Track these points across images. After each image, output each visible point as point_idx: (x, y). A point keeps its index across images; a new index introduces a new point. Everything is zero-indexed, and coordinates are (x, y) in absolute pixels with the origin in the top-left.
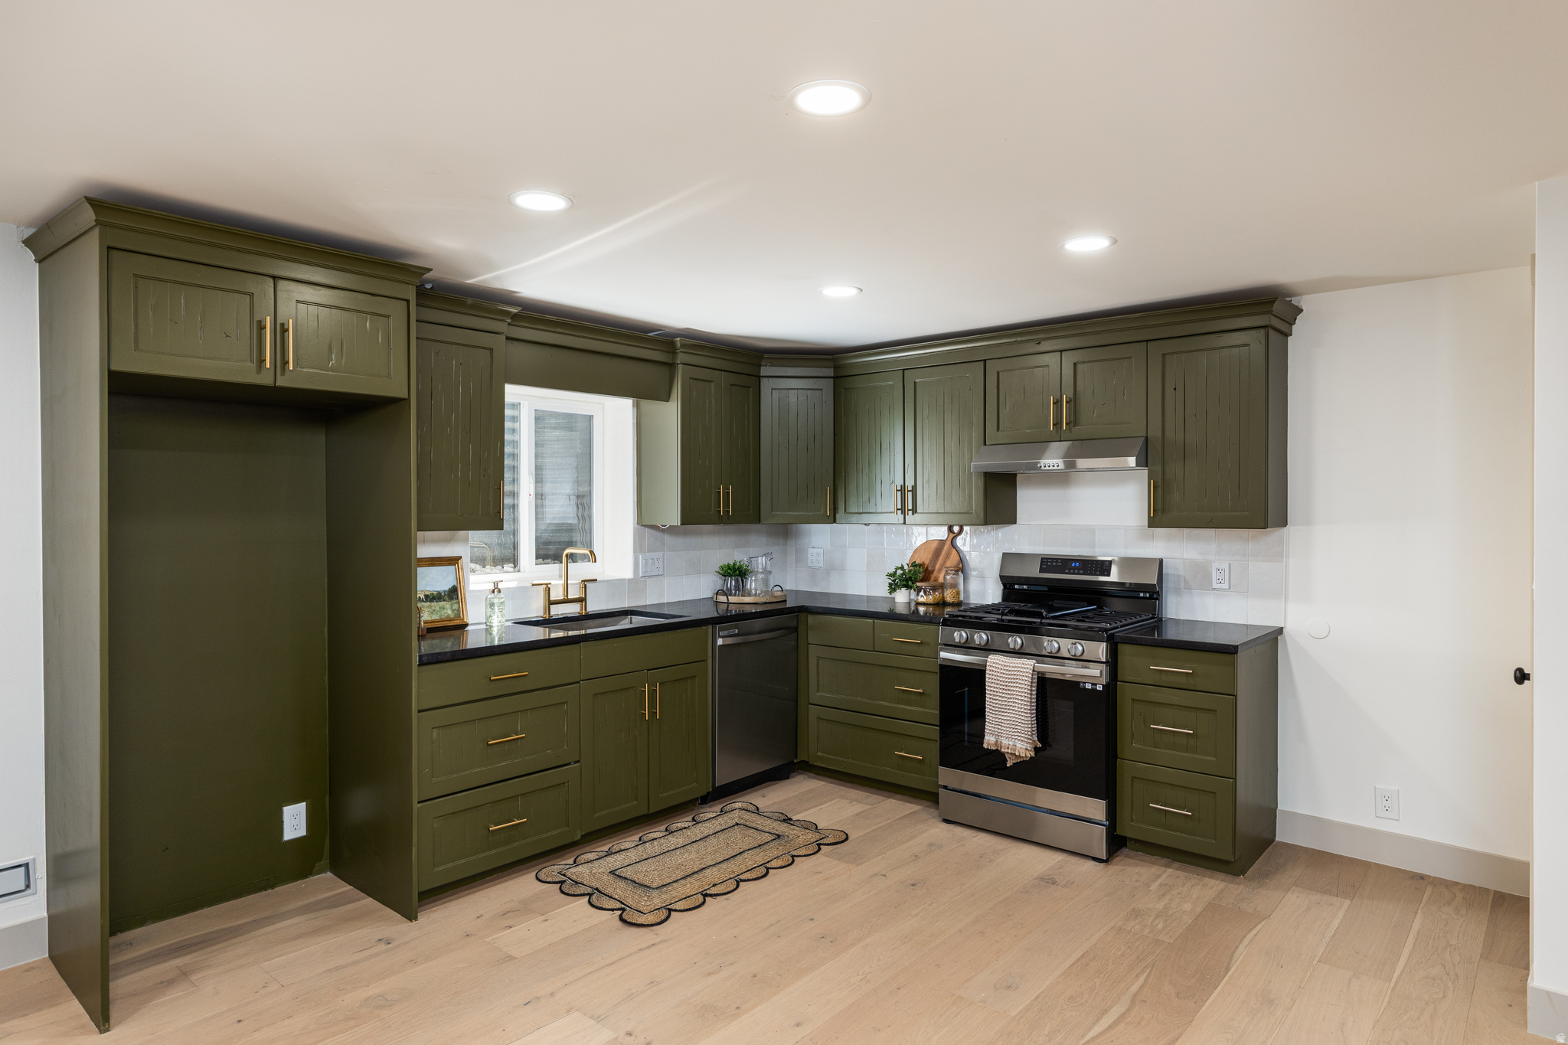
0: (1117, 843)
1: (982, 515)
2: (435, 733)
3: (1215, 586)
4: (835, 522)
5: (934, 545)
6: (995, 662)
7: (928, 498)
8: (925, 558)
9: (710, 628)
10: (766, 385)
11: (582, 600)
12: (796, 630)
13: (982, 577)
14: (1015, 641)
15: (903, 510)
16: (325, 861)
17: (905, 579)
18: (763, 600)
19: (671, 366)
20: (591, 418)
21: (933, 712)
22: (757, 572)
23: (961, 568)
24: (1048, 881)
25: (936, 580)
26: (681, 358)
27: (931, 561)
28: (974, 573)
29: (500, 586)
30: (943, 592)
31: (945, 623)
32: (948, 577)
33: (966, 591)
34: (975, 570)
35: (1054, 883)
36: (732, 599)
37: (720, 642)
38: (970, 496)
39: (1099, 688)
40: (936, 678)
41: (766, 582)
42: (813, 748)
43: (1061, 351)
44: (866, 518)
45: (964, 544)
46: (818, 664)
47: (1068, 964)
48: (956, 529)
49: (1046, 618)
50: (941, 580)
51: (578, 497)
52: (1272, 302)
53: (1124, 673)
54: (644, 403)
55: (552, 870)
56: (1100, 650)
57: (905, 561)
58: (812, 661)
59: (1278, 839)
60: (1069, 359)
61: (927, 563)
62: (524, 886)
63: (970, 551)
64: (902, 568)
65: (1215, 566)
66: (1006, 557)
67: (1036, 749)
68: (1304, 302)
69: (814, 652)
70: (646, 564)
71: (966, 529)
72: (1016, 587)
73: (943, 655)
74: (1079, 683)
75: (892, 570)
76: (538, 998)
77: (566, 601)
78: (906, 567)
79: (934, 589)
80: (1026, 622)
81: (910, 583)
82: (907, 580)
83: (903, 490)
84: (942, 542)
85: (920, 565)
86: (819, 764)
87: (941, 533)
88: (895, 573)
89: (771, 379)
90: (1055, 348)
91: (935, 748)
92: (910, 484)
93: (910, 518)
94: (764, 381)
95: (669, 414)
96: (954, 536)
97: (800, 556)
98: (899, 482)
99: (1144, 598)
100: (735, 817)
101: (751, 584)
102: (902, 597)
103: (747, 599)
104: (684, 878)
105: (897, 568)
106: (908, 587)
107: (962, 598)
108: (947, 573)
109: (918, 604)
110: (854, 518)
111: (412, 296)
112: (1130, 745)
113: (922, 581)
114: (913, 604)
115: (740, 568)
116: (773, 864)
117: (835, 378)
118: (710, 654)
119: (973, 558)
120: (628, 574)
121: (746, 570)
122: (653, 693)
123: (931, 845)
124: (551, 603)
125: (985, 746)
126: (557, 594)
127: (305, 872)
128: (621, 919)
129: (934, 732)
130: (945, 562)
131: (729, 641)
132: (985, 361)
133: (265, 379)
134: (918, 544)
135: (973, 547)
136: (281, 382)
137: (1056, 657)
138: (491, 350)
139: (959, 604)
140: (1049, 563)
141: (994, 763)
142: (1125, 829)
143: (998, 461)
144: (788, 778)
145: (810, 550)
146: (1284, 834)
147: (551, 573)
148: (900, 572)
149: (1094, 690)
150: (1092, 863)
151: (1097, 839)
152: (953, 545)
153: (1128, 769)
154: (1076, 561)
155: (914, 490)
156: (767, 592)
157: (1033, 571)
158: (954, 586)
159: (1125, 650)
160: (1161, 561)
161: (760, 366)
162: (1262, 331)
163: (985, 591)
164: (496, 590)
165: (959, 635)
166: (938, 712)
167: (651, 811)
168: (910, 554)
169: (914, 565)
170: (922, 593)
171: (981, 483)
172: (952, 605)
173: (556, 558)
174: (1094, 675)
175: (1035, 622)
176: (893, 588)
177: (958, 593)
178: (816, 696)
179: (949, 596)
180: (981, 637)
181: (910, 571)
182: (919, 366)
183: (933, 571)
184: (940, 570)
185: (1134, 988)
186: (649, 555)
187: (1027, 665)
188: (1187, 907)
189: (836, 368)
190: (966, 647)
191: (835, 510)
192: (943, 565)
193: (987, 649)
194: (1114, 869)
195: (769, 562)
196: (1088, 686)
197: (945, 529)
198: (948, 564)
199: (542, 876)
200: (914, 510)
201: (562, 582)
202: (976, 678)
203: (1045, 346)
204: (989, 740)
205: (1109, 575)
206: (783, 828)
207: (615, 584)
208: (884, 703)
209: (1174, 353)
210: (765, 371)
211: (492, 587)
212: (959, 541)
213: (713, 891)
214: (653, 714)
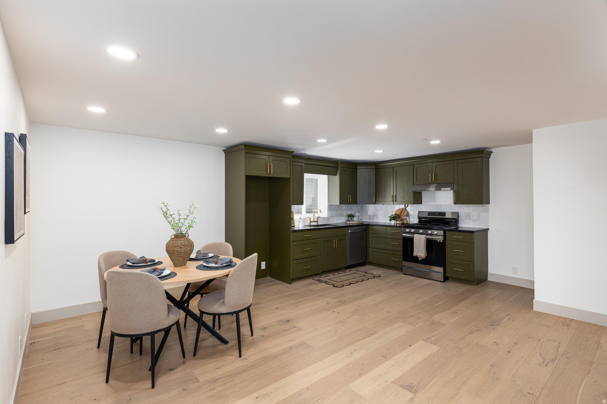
0: (446, 279)
1: (413, 202)
2: (294, 246)
3: (472, 219)
4: (376, 204)
5: (401, 210)
6: (416, 236)
7: (399, 198)
8: (399, 213)
9: (347, 228)
10: (358, 171)
11: (317, 222)
12: (366, 230)
13: (413, 217)
14: (421, 231)
15: (393, 201)
16: (268, 275)
17: (393, 218)
18: (358, 223)
19: (337, 168)
20: (317, 179)
21: (401, 249)
22: (356, 216)
23: (408, 215)
24: (429, 285)
25: (402, 218)
26: (339, 166)
27: (400, 213)
28: (411, 216)
29: (301, 218)
30: (403, 221)
31: (404, 227)
32: (405, 217)
33: (409, 221)
34: (411, 215)
35: (430, 285)
36: (351, 222)
37: (349, 231)
38: (410, 197)
39: (441, 241)
40: (402, 241)
41: (359, 219)
42: (371, 259)
43: (432, 162)
44: (384, 203)
45: (409, 209)
46: (372, 238)
47: (430, 297)
48: (406, 205)
49: (429, 226)
50: (403, 218)
51: (313, 198)
52: (483, 151)
53: (447, 238)
54: (329, 176)
55: (316, 278)
56: (442, 232)
57: (394, 213)
58: (371, 237)
59: (488, 280)
60: (434, 164)
61: (399, 214)
62: (310, 281)
63: (410, 211)
64: (393, 215)
65: (472, 214)
66: (419, 212)
67: (426, 256)
68: (493, 150)
69: (371, 235)
70: (330, 214)
71: (409, 205)
72: (422, 219)
73: (403, 235)
74: (436, 240)
75: (390, 216)
76: (321, 296)
77: (314, 222)
78: (394, 215)
79: (401, 220)
80: (423, 227)
81: (395, 219)
82: (394, 218)
83: (393, 196)
84: (403, 209)
85: (397, 215)
86: (372, 262)
87: (402, 206)
88: (391, 216)
89: (360, 170)
90: (431, 162)
91: (402, 257)
92: (395, 195)
93: (395, 202)
94: (358, 170)
95: (336, 179)
96: (406, 207)
97: (366, 212)
98: (392, 194)
99: (454, 222)
100: (354, 272)
101: (355, 219)
102: (393, 223)
103: (354, 222)
104: (345, 281)
105: (392, 215)
106: (394, 220)
107: (408, 222)
108: (404, 216)
109: (397, 224)
110: (381, 203)
111: (291, 157)
112: (449, 254)
113: (398, 218)
114: (396, 224)
115: (352, 215)
116: (364, 279)
117: (376, 169)
118: (347, 234)
119: (411, 213)
120: (326, 216)
121: (354, 216)
122: (335, 242)
123: (400, 278)
124: (311, 222)
125: (414, 255)
126: (312, 220)
127: (265, 276)
128: (333, 286)
129: (401, 254)
130: (404, 214)
131: (352, 231)
132: (413, 165)
133: (267, 176)
134: (397, 209)
135: (411, 210)
136: (270, 176)
137: (431, 235)
138: (302, 166)
139: (408, 224)
140: (430, 213)
141: (416, 260)
142: (448, 275)
143: (417, 189)
144: (365, 265)
145: (369, 211)
146: (489, 279)
147: (311, 215)
148: (392, 216)
149: (440, 242)
150: (440, 282)
151: (441, 277)
152: (406, 209)
153: (448, 261)
154: (437, 213)
155: (396, 196)
156: (359, 221)
157: (426, 216)
158: (406, 219)
159: (447, 233)
160: (458, 213)
161: (357, 166)
162: (481, 158)
163: (414, 220)
164: (300, 219)
165: (408, 230)
166: (402, 249)
167: (335, 269)
168: (395, 212)
169: (396, 214)
170: (398, 221)
171: (413, 194)
172: (406, 224)
173: (311, 212)
174: (440, 239)
175: (426, 227)
176: (390, 220)
177: (407, 221)
178: (371, 246)
179: (405, 222)
180: (413, 230)
181: (395, 216)
182: (397, 166)
183: (401, 216)
184: (402, 216)
185: (446, 300)
186: (331, 212)
187: (424, 236)
188: (461, 290)
189: (376, 166)
190: (409, 233)
191: (376, 201)
192: (403, 215)
193: (414, 233)
194: (445, 284)
195: (359, 214)
196: (439, 241)
197: (404, 205)
198: (405, 214)
199: (314, 279)
200: (396, 201)
201: (313, 217)
202: (411, 240)
203: (428, 161)
204: (415, 254)
205: (445, 216)
206: (365, 274)
207: (324, 218)
208: (389, 247)
209: (460, 163)
210: (358, 167)
211: (299, 218)
212: (407, 209)
213: (352, 283)
214: (335, 247)
